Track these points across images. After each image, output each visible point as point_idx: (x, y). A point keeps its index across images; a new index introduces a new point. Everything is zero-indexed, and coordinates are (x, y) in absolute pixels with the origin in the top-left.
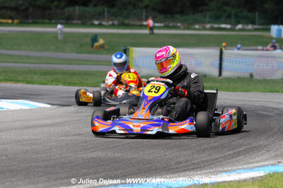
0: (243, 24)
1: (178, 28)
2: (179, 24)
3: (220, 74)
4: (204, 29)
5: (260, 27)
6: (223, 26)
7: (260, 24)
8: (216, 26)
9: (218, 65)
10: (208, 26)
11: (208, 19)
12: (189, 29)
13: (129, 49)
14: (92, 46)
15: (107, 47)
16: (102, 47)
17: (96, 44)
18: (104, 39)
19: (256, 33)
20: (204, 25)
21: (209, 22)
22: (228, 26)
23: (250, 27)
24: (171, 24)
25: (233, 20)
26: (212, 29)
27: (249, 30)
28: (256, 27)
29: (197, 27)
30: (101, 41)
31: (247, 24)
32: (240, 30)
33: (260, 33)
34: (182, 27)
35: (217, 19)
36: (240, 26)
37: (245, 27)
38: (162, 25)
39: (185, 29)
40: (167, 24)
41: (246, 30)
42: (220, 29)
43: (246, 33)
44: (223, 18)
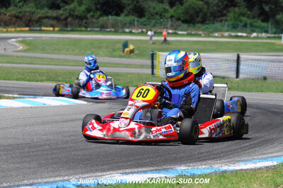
0: (258, 32)
1: (199, 35)
2: (200, 32)
3: (237, 77)
4: (223, 36)
5: (272, 35)
6: (240, 34)
7: (272, 33)
8: (233, 34)
9: (235, 69)
10: (226, 34)
11: (226, 28)
12: (209, 36)
13: (156, 54)
14: (123, 51)
15: (136, 52)
16: (132, 51)
17: (127, 49)
18: (133, 45)
19: (269, 41)
20: (223, 33)
21: (227, 31)
22: (244, 34)
23: (264, 35)
24: (193, 33)
25: (248, 29)
26: (230, 37)
27: (262, 38)
28: (269, 35)
29: (216, 35)
30: (131, 47)
31: (262, 33)
32: (255, 38)
33: (273, 41)
34: (203, 35)
35: (235, 28)
36: (255, 34)
37: (260, 35)
38: (185, 33)
39: (206, 36)
40: (189, 32)
41: (260, 38)
42: (237, 37)
43: (260, 41)
44: (240, 28)
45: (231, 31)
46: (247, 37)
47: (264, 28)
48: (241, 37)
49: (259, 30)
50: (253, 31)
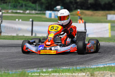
0: (30, 10)
4: (7, 13)
5: (39, 12)
6: (18, 11)
7: (39, 11)
8: (14, 11)
10: (10, 11)
11: (10, 7)
19: (37, 15)
20: (8, 11)
21: (10, 9)
22: (21, 11)
23: (34, 12)
25: (24, 8)
26: (12, 13)
27: (33, 14)
28: (37, 12)
31: (32, 10)
32: (28, 14)
33: (39, 16)
35: (15, 7)
36: (28, 12)
37: (31, 12)
41: (31, 14)
42: (17, 13)
43: (31, 15)
44: (18, 7)
45: (13, 9)
46: (23, 13)
47: (33, 7)
48: (19, 13)
49: (30, 8)
50: (27, 10)
